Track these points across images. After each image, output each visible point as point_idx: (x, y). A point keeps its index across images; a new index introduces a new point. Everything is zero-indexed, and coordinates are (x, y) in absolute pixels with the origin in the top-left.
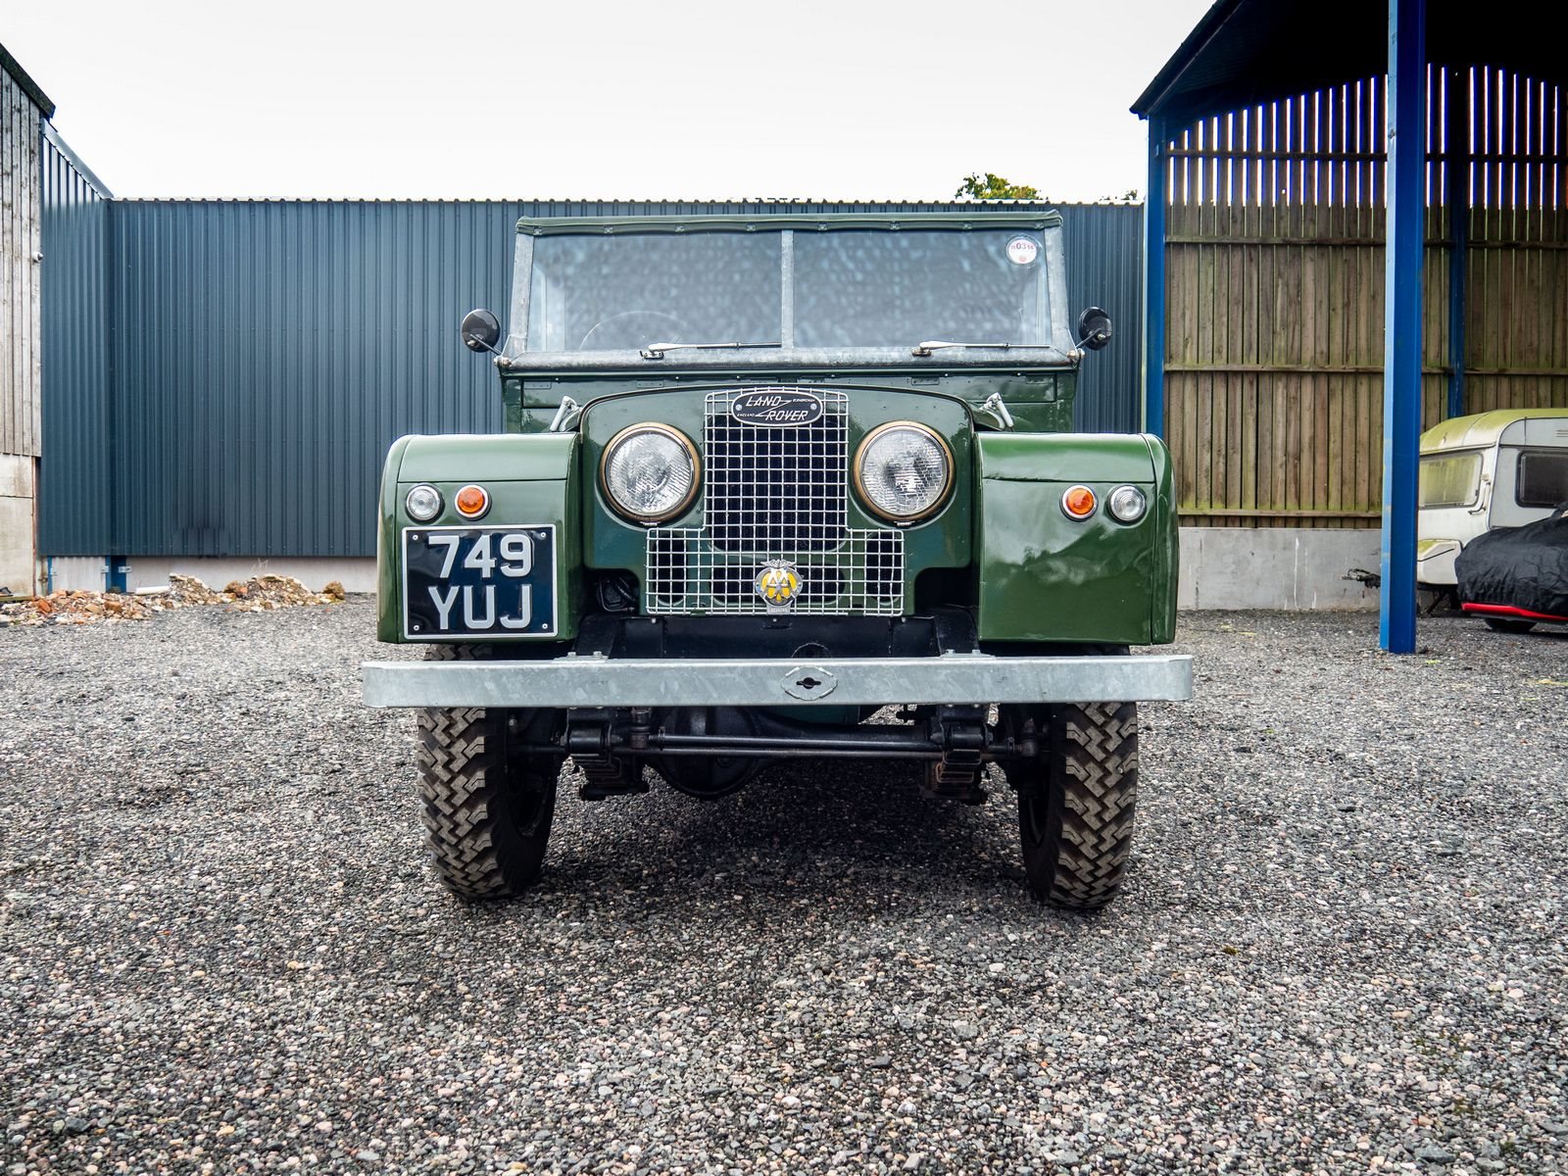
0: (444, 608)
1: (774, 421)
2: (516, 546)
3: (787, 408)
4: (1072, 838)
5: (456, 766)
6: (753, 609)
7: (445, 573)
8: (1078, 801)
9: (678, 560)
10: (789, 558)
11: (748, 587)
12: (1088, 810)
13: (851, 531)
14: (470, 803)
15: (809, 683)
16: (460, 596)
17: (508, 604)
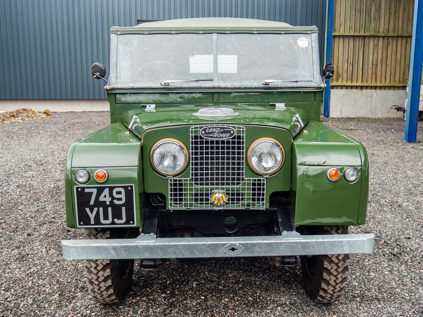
0: (92, 216)
1: (217, 137)
2: (119, 193)
3: (222, 132)
4: (325, 288)
5: (99, 268)
6: (209, 208)
7: (92, 203)
8: (327, 276)
9: (181, 190)
10: (223, 189)
11: (207, 200)
12: (331, 279)
13: (246, 178)
14: (105, 280)
15: (233, 249)
16: (98, 212)
17: (117, 214)
